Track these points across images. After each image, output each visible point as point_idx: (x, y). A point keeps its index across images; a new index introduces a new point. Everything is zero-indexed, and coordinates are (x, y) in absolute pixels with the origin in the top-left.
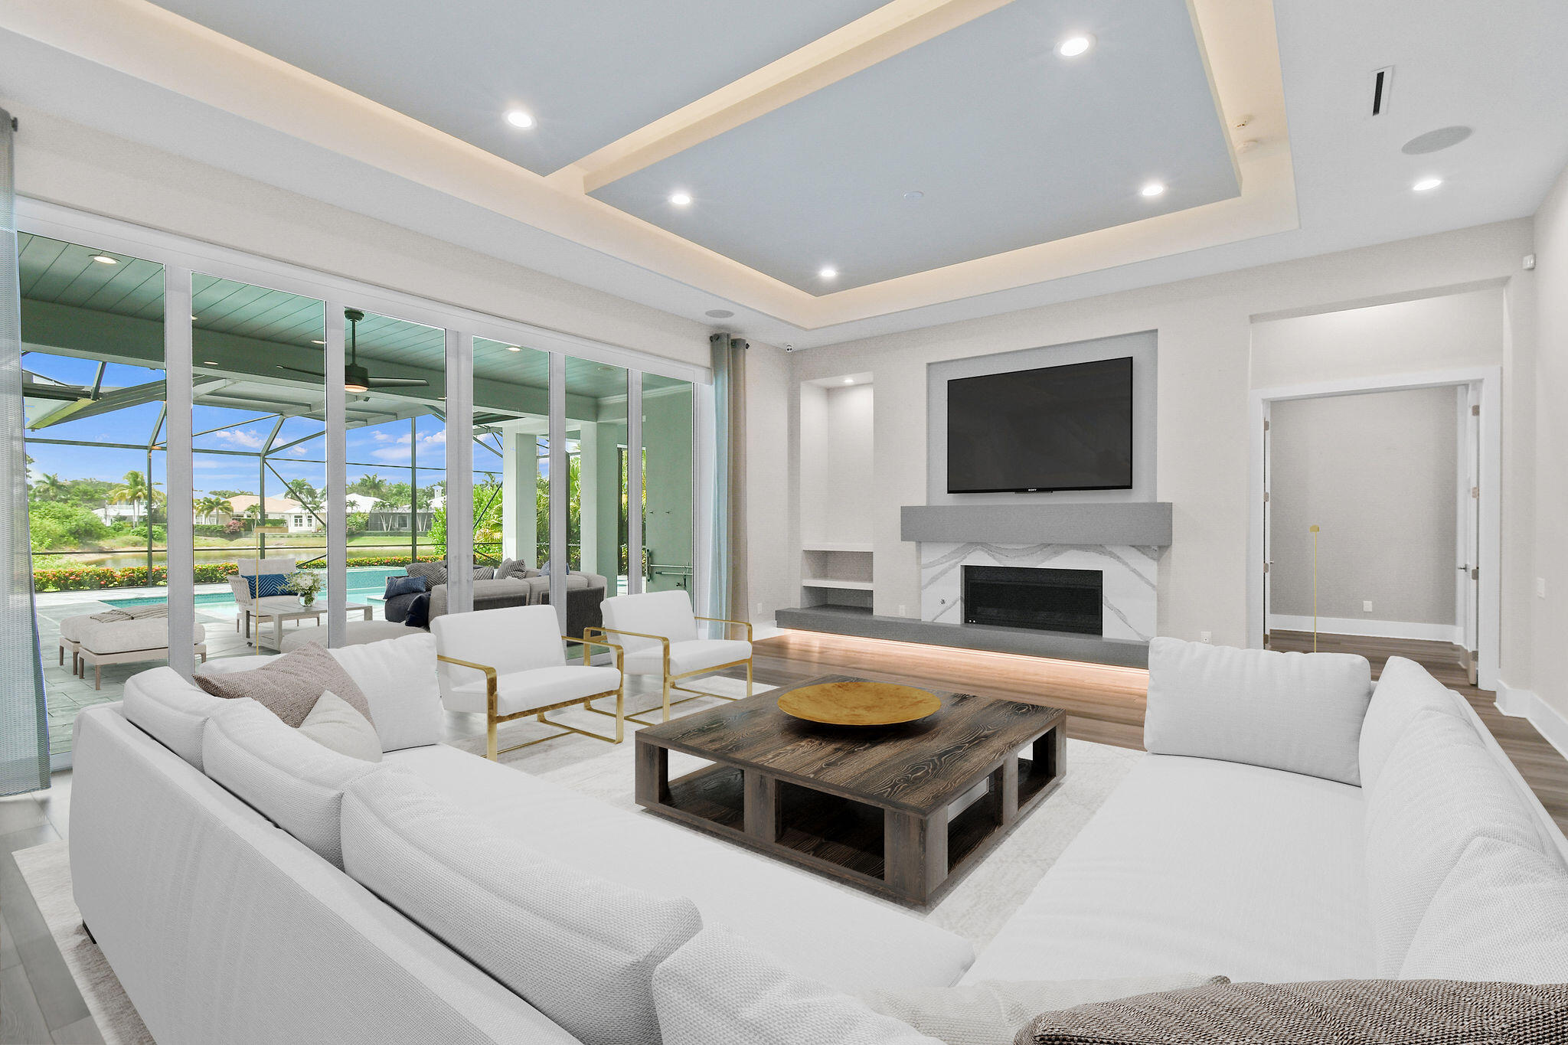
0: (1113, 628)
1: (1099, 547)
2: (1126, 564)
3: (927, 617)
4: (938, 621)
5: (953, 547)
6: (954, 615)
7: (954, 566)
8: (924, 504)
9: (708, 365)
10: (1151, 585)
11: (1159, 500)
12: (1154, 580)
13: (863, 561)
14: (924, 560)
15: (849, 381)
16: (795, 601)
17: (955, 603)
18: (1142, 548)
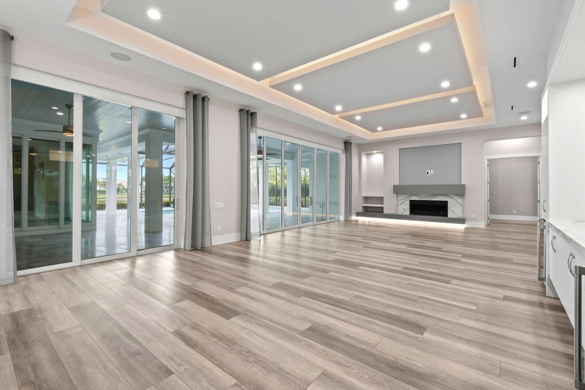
0: (450, 215)
1: (447, 195)
2: (454, 199)
3: (400, 213)
4: (403, 214)
5: (407, 195)
6: (408, 213)
7: (407, 200)
8: (398, 184)
9: (344, 149)
10: (460, 204)
11: (462, 184)
12: (461, 203)
13: (381, 199)
14: (399, 199)
15: (375, 152)
16: (361, 210)
17: (407, 209)
18: (458, 195)
